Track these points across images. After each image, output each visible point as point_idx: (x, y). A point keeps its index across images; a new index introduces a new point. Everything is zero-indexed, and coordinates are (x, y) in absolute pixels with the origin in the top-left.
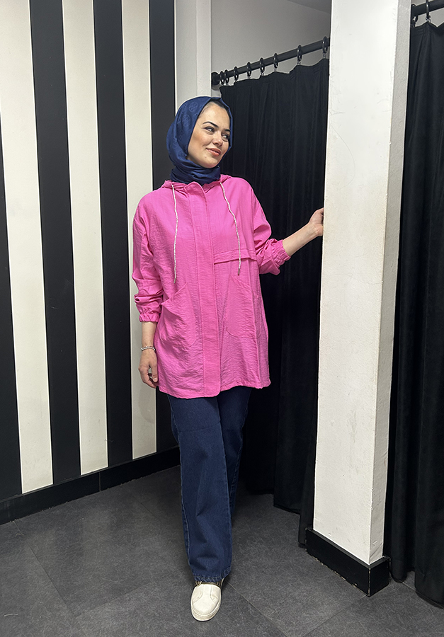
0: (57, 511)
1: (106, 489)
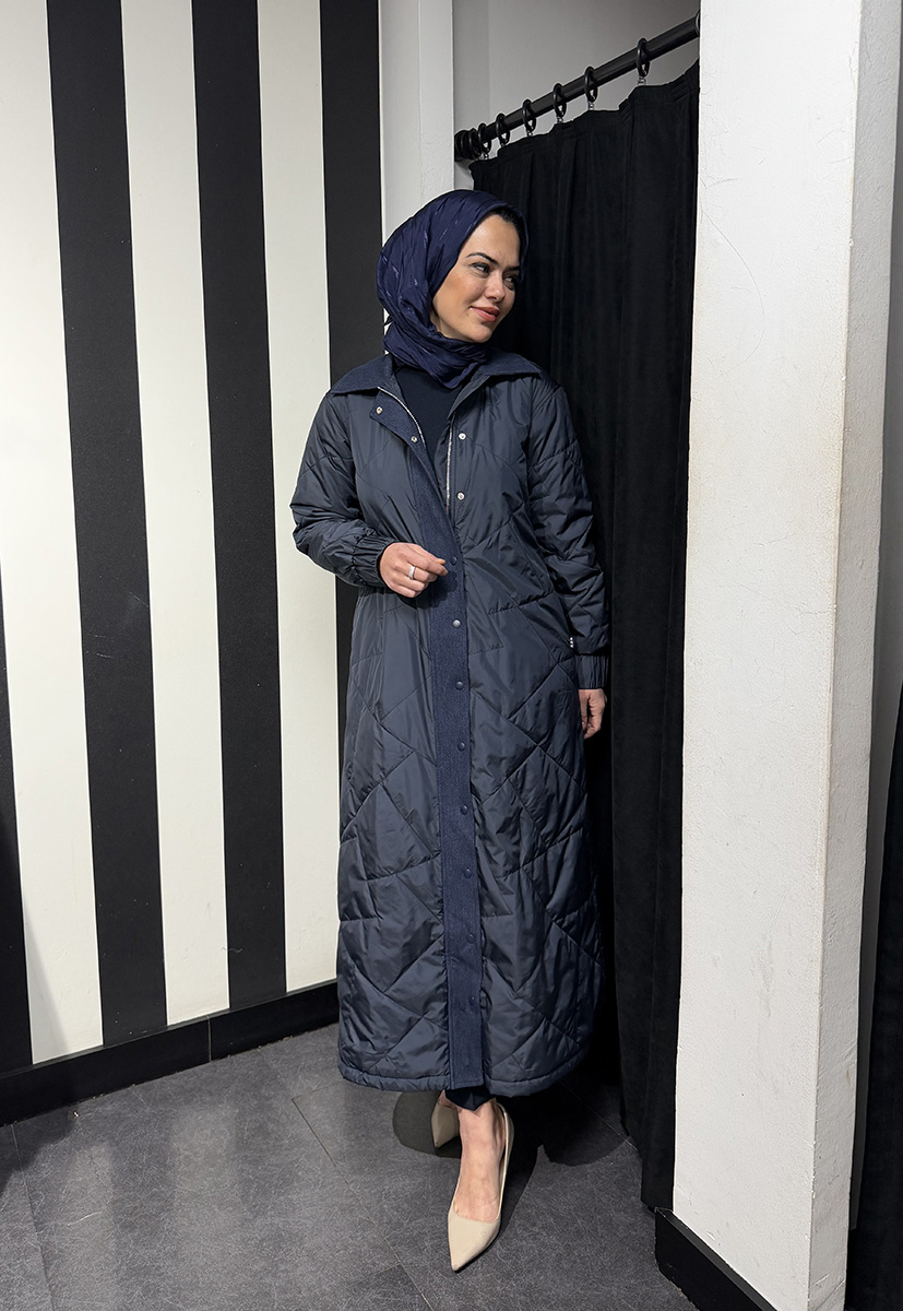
0: (107, 1105)
1: (225, 1056)
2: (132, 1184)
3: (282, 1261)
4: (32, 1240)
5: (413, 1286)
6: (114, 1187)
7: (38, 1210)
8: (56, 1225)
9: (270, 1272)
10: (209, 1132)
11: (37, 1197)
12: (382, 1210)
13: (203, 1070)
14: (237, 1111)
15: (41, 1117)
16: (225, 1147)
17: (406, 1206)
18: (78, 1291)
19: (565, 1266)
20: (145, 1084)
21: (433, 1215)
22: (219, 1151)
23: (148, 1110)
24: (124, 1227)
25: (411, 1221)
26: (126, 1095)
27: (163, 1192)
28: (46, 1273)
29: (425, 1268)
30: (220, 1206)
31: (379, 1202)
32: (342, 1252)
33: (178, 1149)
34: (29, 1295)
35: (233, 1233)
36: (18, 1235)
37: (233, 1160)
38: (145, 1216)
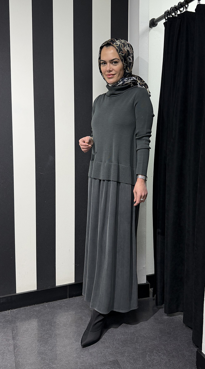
0: (37, 308)
1: (72, 297)
2: (41, 330)
3: (82, 355)
4: (11, 342)
5: (120, 366)
6: (36, 330)
7: (14, 334)
8: (18, 339)
9: (78, 357)
10: (65, 317)
11: (14, 330)
12: (114, 344)
13: (66, 300)
14: (74, 312)
15: (18, 309)
16: (69, 322)
17: (121, 343)
18: (22, 357)
19: (168, 365)
20: (48, 303)
21: (129, 347)
22: (68, 323)
23: (49, 310)
24: (38, 341)
25: (122, 348)
26: (42, 305)
27: (50, 332)
28: (14, 351)
29: (124, 361)
30: (66, 338)
31: (113, 341)
32: (100, 354)
33: (56, 321)
34: (9, 356)
35: (69, 345)
36: (7, 340)
37: (71, 326)
38: (44, 339)
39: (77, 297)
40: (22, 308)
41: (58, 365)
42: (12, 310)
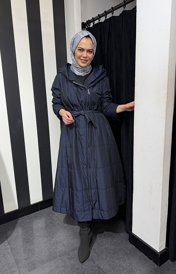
1: (42, 209)
2: (27, 234)
3: (58, 246)
6: (23, 235)
8: (13, 243)
9: (56, 249)
10: (41, 224)
13: (38, 212)
14: (46, 219)
15: (7, 223)
18: (19, 255)
19: (112, 243)
20: (27, 215)
22: (43, 227)
23: (28, 220)
26: (23, 218)
27: (33, 235)
28: (12, 252)
31: (75, 234)
32: (69, 244)
33: (35, 227)
34: (9, 257)
35: (48, 242)
37: (46, 229)
38: (30, 240)
39: (45, 209)
40: (10, 222)
41: (44, 256)
42: (3, 224)
